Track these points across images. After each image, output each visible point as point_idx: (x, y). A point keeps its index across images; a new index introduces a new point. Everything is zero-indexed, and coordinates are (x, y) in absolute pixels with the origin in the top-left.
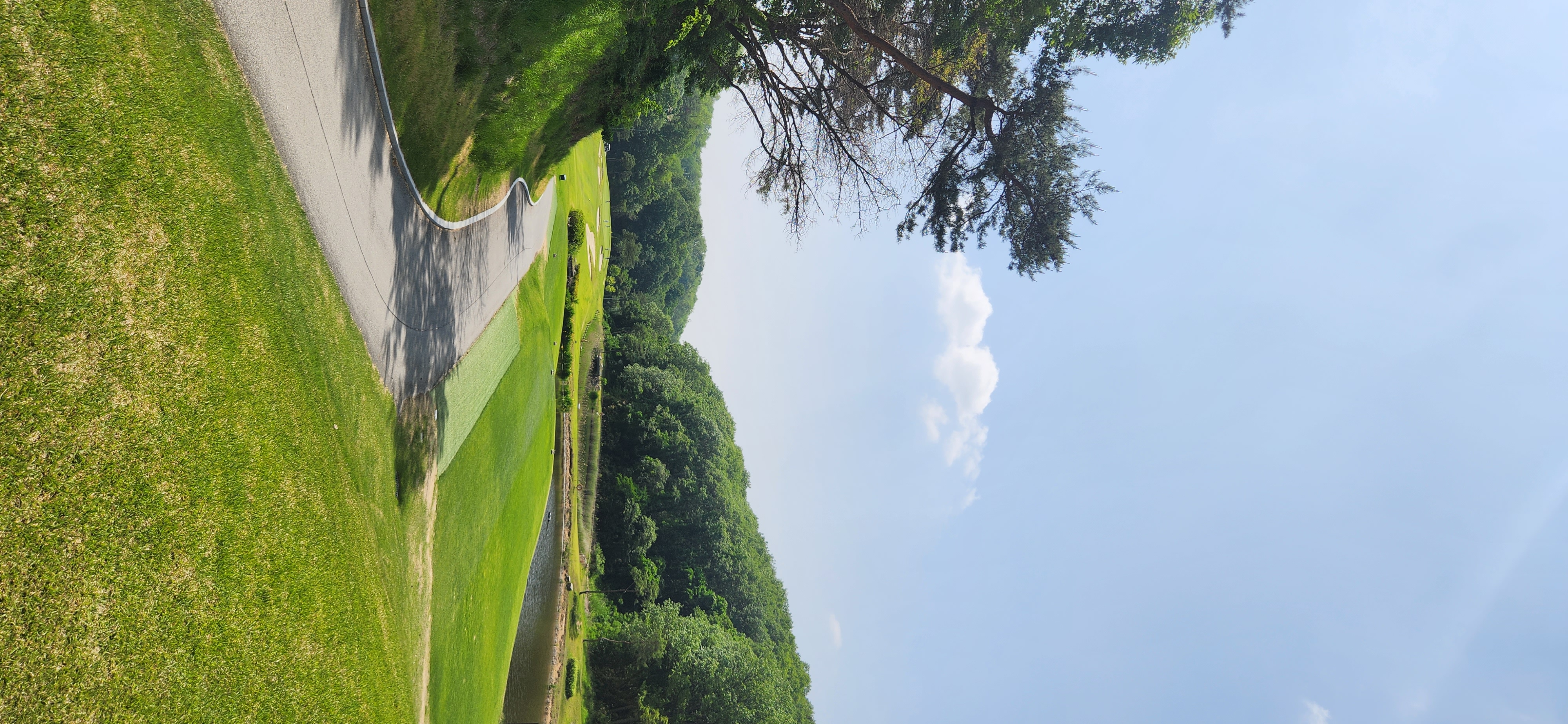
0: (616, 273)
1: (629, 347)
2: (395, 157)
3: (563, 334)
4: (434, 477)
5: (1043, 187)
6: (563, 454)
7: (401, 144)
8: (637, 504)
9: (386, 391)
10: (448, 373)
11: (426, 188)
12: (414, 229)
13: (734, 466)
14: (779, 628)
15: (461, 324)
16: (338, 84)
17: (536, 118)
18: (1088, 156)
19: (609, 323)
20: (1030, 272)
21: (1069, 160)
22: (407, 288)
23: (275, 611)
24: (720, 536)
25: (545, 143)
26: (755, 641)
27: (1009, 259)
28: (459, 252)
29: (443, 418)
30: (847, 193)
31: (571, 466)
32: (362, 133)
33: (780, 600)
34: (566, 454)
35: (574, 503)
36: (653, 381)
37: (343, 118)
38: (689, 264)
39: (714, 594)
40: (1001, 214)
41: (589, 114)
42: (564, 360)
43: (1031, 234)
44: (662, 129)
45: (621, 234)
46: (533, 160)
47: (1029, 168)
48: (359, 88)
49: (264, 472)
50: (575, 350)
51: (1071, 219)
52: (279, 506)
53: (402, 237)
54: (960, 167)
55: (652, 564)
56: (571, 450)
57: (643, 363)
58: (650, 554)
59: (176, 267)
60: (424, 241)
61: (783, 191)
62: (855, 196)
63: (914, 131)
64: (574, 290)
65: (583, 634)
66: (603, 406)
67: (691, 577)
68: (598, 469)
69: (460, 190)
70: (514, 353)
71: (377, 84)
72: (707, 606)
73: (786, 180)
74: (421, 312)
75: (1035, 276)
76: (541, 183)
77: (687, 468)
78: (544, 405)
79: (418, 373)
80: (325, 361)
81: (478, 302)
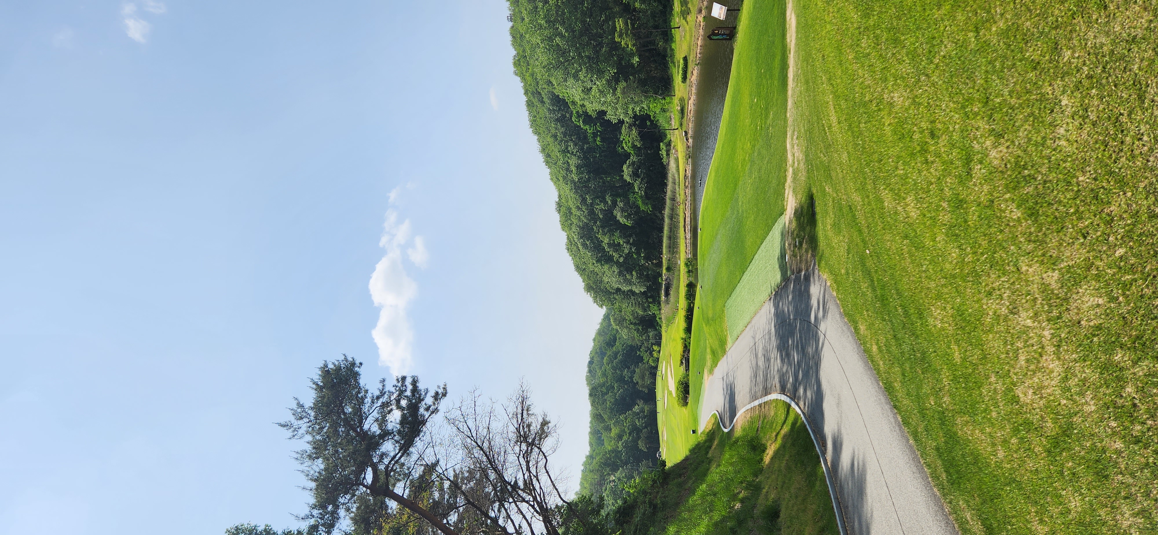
0: (652, 360)
1: (644, 304)
2: (823, 448)
3: (692, 315)
4: (787, 214)
5: (334, 426)
6: (691, 227)
7: (819, 458)
8: (637, 191)
9: (825, 276)
10: (778, 288)
11: (798, 424)
12: (807, 394)
13: (566, 217)
14: (535, 101)
15: (770, 324)
16: (869, 504)
17: (717, 478)
18: (299, 451)
19: (658, 323)
20: (347, 360)
21: (314, 448)
22: (810, 350)
23: (924, 125)
24: (577, 167)
25: (708, 458)
26: (552, 92)
27: (361, 371)
28: (772, 376)
29: (782, 256)
30: (484, 421)
31: (685, 219)
32: (849, 466)
33: (535, 121)
34: (688, 227)
35: (682, 192)
36: (626, 280)
37: (865, 478)
38: (599, 366)
39: (582, 126)
40: (367, 406)
41: (676, 480)
42: (691, 295)
43: (344, 390)
44: (619, 469)
45: (649, 389)
46: (717, 445)
47: (344, 441)
48: (853, 500)
49: (934, 222)
50: (683, 303)
51: (313, 401)
52: (921, 198)
53: (815, 388)
54: (397, 442)
55: (626, 148)
56: (685, 231)
57: (633, 293)
58: (627, 156)
59: (1009, 371)
60: (799, 385)
61: (532, 423)
62: (478, 419)
63: (431, 468)
64: (684, 348)
65: (676, 101)
66: (661, 262)
67: (598, 139)
68: (665, 216)
69: (772, 423)
70: (730, 302)
71: (839, 503)
72: (587, 118)
73: (529, 431)
74: (800, 332)
75: (343, 358)
76: (710, 428)
77: (601, 217)
78: (706, 264)
79: (801, 289)
80: (876, 298)
81: (757, 340)
